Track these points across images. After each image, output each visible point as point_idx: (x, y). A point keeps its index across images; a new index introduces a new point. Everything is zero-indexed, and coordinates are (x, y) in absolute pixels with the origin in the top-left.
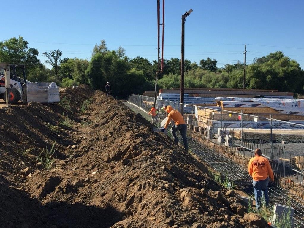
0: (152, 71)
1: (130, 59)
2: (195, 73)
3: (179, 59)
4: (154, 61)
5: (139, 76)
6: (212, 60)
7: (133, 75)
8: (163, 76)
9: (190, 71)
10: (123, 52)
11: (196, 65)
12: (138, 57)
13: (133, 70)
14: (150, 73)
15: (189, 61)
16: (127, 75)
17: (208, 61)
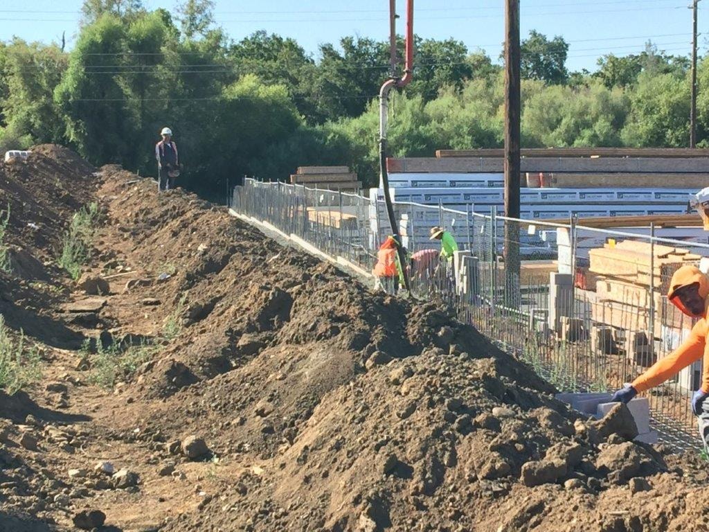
0: (316, 85)
1: (229, 43)
2: (490, 90)
3: (420, 39)
4: (324, 48)
5: (271, 108)
6: (550, 39)
7: (246, 104)
8: (368, 104)
9: (472, 84)
10: (207, 11)
11: (487, 60)
12: (258, 33)
13: (247, 83)
14: (308, 94)
15: (461, 44)
16: (224, 101)
17: (534, 44)
